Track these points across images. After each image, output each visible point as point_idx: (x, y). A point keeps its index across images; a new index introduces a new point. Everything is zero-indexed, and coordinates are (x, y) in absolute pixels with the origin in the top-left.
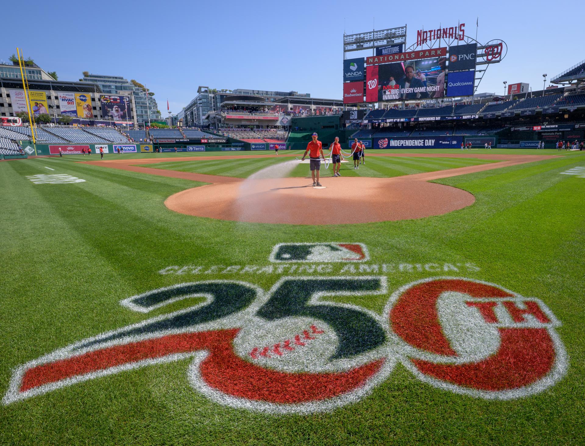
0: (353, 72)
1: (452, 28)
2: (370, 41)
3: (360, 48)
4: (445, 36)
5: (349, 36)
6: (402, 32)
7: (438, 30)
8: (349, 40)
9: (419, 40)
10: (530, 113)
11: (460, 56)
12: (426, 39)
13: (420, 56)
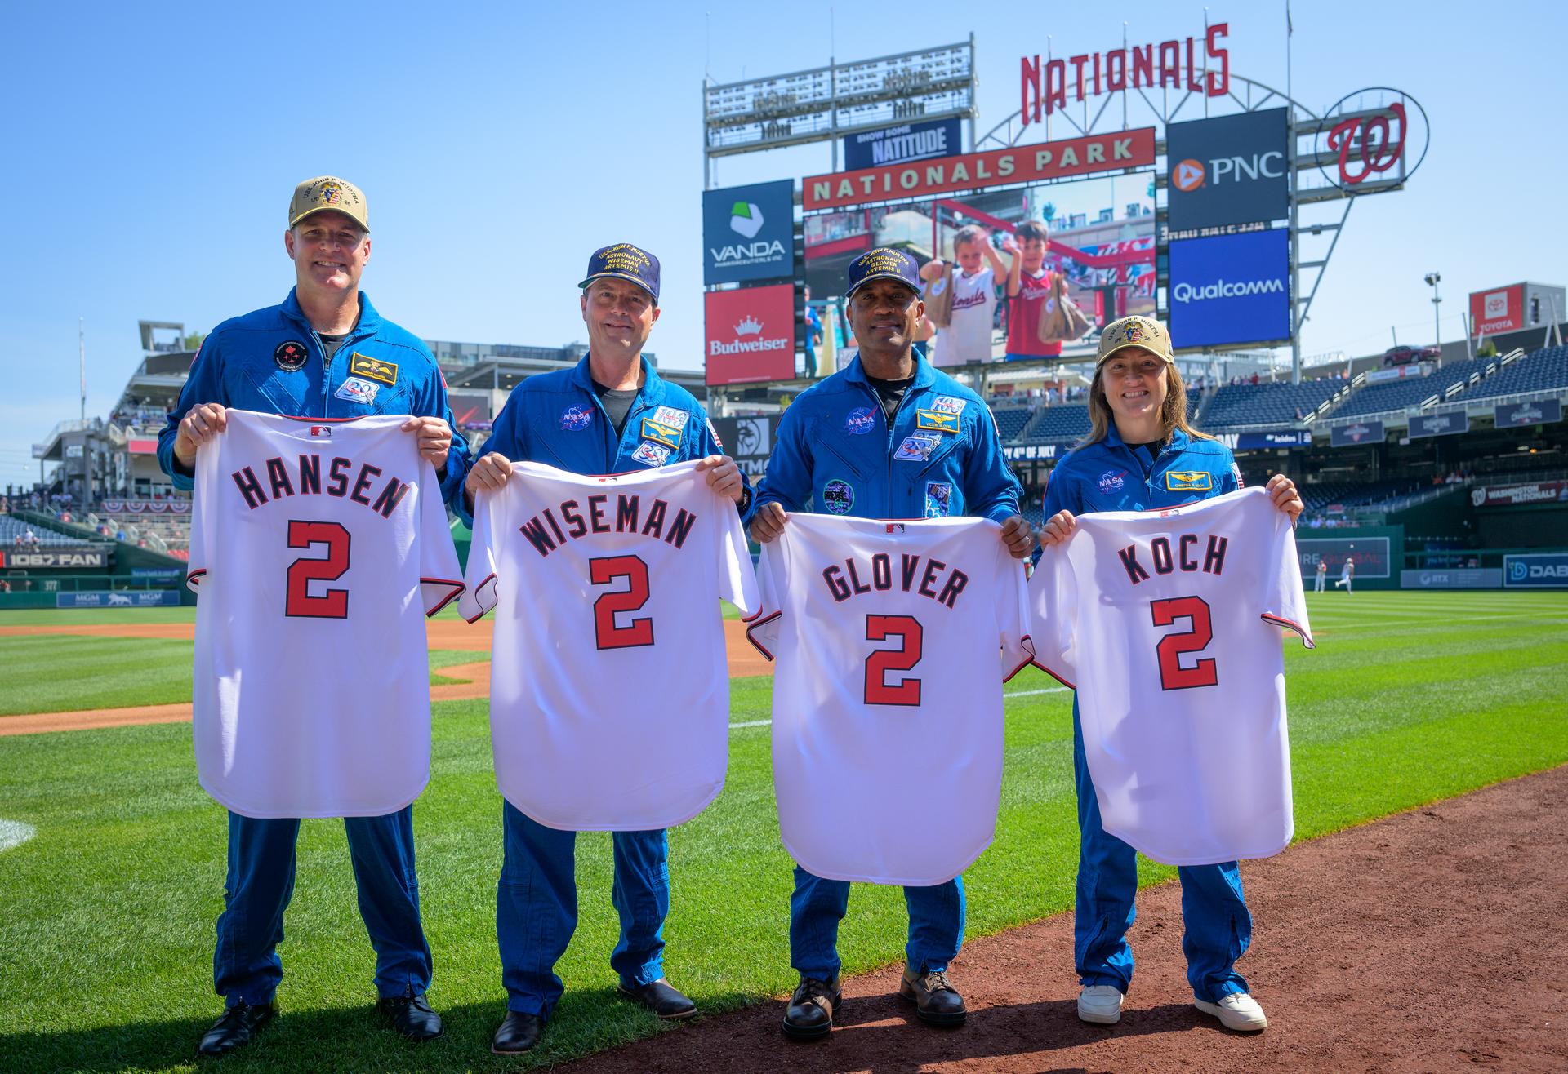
0: (746, 242)
1: (1174, 45)
2: (817, 108)
3: (776, 139)
4: (1143, 79)
5: (727, 88)
6: (957, 65)
7: (1111, 55)
8: (727, 105)
9: (1031, 98)
10: (1538, 414)
11: (1216, 163)
12: (1061, 95)
13: (1039, 167)
